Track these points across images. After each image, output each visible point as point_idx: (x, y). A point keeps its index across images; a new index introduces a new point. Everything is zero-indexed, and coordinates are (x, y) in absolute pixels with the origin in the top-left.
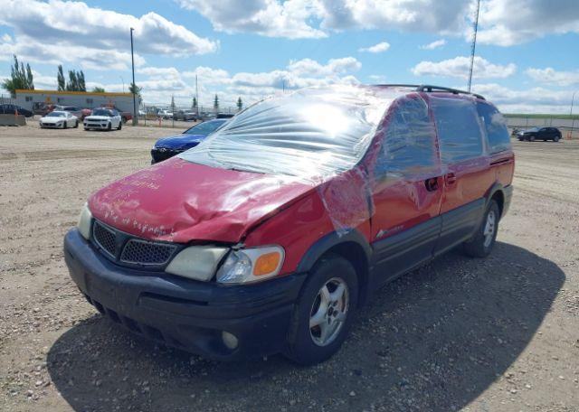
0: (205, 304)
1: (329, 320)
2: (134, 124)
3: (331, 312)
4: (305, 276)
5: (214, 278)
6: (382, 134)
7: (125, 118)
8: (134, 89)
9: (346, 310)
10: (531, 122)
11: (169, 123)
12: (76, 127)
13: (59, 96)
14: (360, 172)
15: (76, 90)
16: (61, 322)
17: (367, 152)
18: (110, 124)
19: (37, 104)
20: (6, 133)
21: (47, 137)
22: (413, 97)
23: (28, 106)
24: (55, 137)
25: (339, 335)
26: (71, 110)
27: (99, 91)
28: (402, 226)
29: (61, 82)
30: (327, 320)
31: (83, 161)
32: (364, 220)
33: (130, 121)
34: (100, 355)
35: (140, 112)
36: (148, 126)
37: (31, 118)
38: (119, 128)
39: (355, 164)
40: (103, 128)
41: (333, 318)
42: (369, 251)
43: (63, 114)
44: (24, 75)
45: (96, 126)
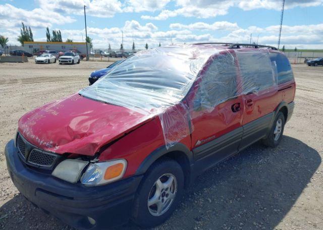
0: (72, 198)
1: (163, 200)
2: (87, 60)
3: (163, 195)
4: (141, 177)
5: (79, 182)
6: (200, 80)
7: (82, 57)
8: (88, 40)
9: (175, 191)
10: (316, 54)
11: (107, 59)
12: (55, 62)
13: (47, 45)
14: (183, 105)
15: (57, 41)
16: (8, 194)
17: (189, 92)
18: (73, 60)
19: (35, 50)
20: (16, 67)
21: (38, 69)
22: (225, 53)
23: (30, 51)
24: (42, 69)
25: (171, 208)
26: (52, 52)
27: (69, 42)
28: (214, 136)
29: (48, 36)
30: (161, 200)
31: (53, 84)
32: (185, 136)
33: (85, 58)
34: (24, 218)
35: (91, 53)
36: (95, 61)
37: (31, 57)
38: (78, 63)
39: (180, 100)
40: (69, 62)
41: (165, 198)
42: (190, 155)
43: (48, 56)
44: (28, 34)
45: (66, 61)
